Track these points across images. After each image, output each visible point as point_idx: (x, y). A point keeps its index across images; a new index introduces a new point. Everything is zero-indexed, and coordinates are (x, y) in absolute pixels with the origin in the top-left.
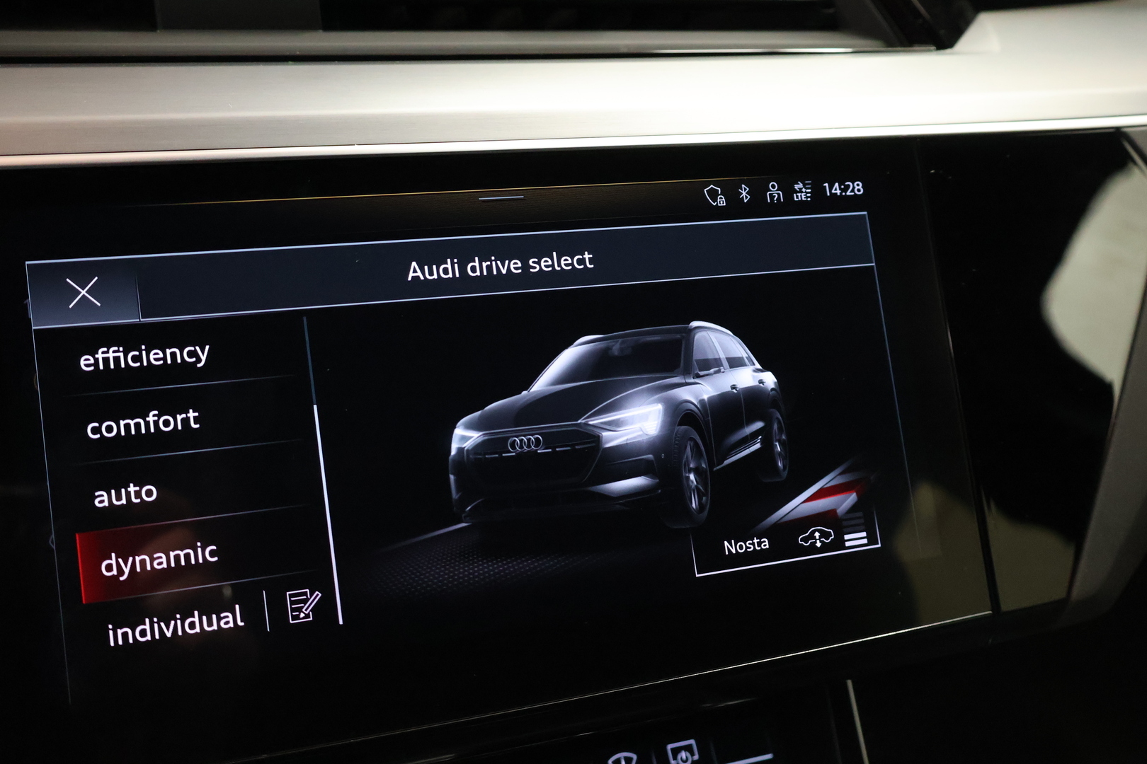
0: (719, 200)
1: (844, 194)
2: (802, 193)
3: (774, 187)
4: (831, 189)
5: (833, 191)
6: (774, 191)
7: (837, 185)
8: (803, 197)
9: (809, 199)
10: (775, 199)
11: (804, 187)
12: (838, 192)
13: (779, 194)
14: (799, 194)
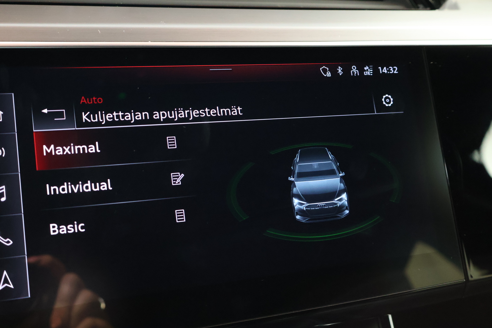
0: (327, 74)
1: (388, 72)
2: (368, 71)
3: (354, 68)
4: (382, 70)
5: (383, 71)
6: (354, 70)
7: (385, 68)
8: (369, 73)
9: (372, 75)
10: (355, 74)
11: (369, 68)
12: (386, 72)
13: (357, 72)
14: (367, 72)
